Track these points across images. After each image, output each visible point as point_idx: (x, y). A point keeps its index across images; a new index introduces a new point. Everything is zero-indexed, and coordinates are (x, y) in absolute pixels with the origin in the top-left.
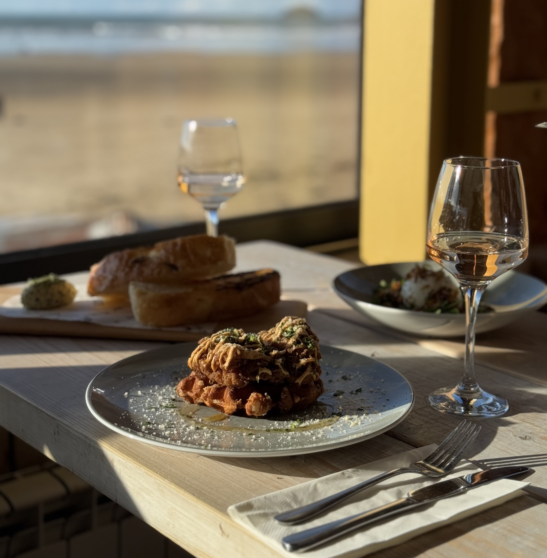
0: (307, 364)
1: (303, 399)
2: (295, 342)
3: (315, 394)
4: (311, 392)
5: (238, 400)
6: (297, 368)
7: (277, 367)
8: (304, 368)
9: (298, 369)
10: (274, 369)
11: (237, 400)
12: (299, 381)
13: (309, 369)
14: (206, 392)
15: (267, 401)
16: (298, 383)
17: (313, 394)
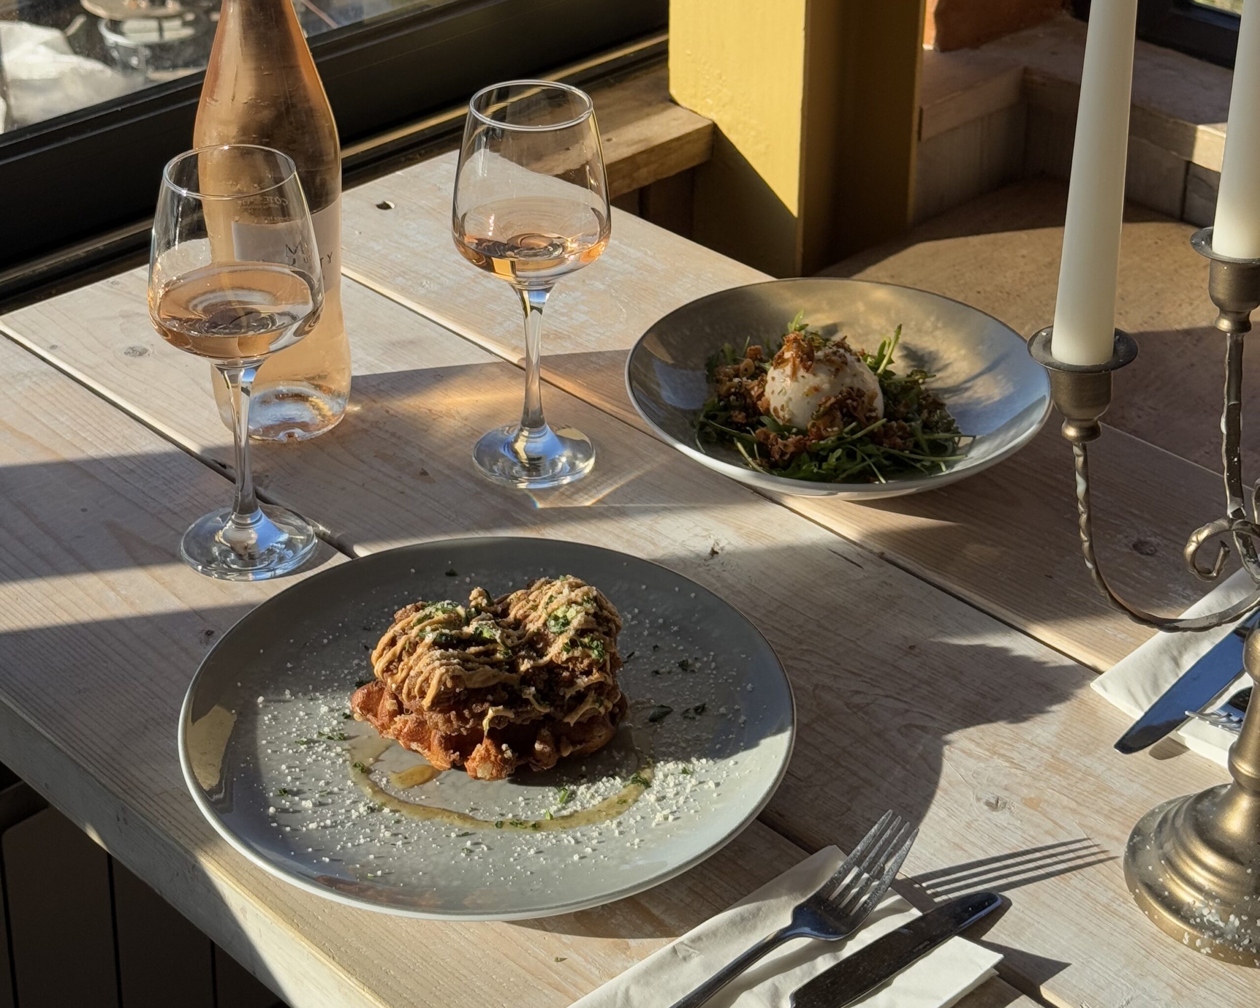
0: (588, 688)
1: (579, 747)
2: (567, 644)
3: (603, 738)
4: (595, 734)
5: (454, 753)
6: (567, 697)
7: (527, 702)
8: (580, 697)
9: (570, 697)
10: (520, 706)
11: (452, 751)
12: (572, 720)
13: (592, 695)
14: (398, 726)
15: (505, 761)
16: (568, 724)
17: (600, 737)
